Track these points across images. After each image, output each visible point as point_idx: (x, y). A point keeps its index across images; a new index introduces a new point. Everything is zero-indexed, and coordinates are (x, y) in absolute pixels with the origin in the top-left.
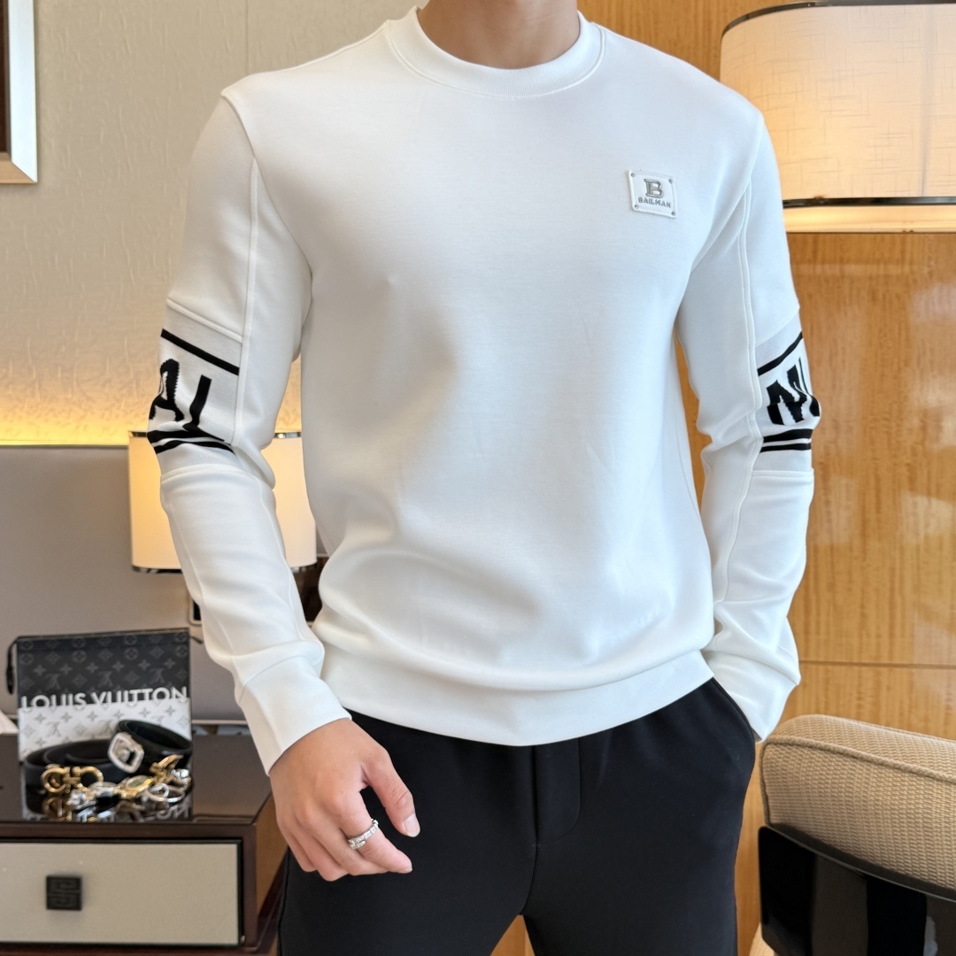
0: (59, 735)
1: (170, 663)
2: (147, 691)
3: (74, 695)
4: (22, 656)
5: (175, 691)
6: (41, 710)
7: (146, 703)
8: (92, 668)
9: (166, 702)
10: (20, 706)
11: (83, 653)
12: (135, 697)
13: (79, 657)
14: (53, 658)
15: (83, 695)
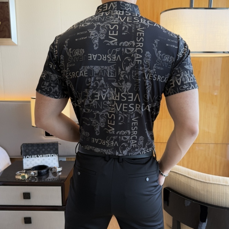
0: (32, 164)
1: (54, 149)
2: (49, 155)
3: (35, 155)
4: (24, 148)
5: (55, 155)
6: (28, 159)
7: (49, 157)
8: (38, 150)
9: (53, 157)
10: (23, 158)
11: (36, 147)
12: (47, 156)
13: (35, 148)
14: (30, 148)
15: (36, 155)
